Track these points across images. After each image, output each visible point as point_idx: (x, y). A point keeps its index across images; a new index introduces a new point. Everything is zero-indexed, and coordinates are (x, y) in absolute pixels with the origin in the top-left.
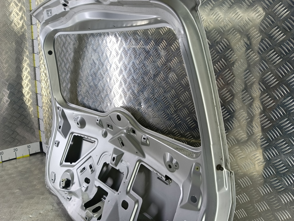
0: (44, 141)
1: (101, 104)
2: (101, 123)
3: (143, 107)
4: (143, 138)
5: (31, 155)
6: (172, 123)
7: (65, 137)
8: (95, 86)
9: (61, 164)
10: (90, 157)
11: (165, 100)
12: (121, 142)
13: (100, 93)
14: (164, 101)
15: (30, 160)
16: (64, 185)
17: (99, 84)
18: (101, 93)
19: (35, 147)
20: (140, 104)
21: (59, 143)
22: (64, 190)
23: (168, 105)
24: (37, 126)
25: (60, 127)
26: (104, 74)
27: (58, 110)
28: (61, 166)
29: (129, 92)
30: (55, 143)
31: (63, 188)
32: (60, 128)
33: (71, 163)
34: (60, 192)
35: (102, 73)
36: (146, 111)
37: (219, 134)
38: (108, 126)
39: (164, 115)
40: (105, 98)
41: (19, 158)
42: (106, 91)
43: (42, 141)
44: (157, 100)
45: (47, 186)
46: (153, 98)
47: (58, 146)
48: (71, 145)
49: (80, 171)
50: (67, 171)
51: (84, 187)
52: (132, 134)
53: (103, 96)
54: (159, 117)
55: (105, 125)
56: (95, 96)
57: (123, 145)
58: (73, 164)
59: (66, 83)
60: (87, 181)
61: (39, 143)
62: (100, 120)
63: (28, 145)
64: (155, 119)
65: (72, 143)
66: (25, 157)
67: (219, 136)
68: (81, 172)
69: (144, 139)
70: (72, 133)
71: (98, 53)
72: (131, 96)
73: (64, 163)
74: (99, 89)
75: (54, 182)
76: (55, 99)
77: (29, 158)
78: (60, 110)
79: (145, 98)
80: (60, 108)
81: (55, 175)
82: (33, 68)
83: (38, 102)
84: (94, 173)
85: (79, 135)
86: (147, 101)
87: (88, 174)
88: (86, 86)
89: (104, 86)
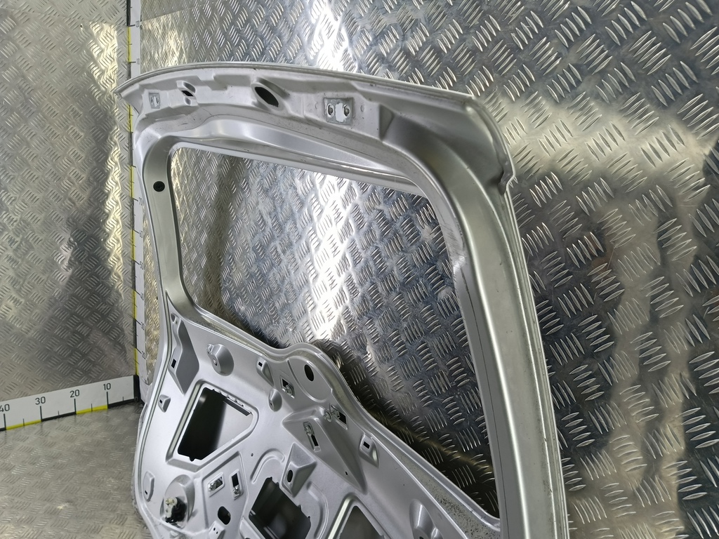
1: (272, 323)
2: (267, 372)
3: (369, 356)
4: (362, 443)
5: (111, 406)
6: (441, 418)
7: (185, 390)
8: (262, 276)
9: (169, 456)
10: (236, 454)
11: (425, 354)
12: (310, 435)
13: (271, 295)
14: (423, 356)
15: (108, 420)
16: (169, 515)
17: (271, 275)
18: (275, 297)
19: (122, 389)
20: (363, 347)
21: (168, 402)
22: (169, 525)
23: (432, 369)
25: (174, 362)
26: (284, 252)
27: (173, 320)
28: (170, 463)
30: (159, 400)
31: (168, 520)
32: (173, 365)
33: (192, 460)
34: (160, 528)
35: (279, 250)
36: (378, 369)
37: (552, 514)
38: (285, 384)
39: (421, 391)
40: (282, 310)
41: (83, 414)
42: (285, 295)
43: (140, 375)
44: (404, 348)
45: (134, 501)
46: (397, 340)
47: (165, 409)
48: (199, 402)
49: (209, 486)
50: (181, 479)
51: (214, 529)
52: (339, 422)
53: (277, 305)
54: (408, 394)
55: (277, 380)
56: (260, 301)
57: (316, 444)
58: (197, 462)
59: (198, 253)
60: (224, 516)
61: (131, 378)
62: (266, 365)
63: (106, 382)
64: (399, 395)
66: (96, 411)
67: (551, 519)
68: (212, 488)
69: (366, 445)
70: (201, 382)
71: (273, 199)
72: (343, 322)
73: (177, 456)
74: (271, 286)
75: (149, 500)
76: (167, 294)
77: (104, 414)
78: (177, 323)
79: (377, 336)
80: (176, 318)
81: (153, 481)
82: (127, 201)
83: (135, 281)
84: (241, 498)
85: (217, 390)
86: (382, 345)
87: (226, 497)
88: (241, 272)
89: (283, 282)
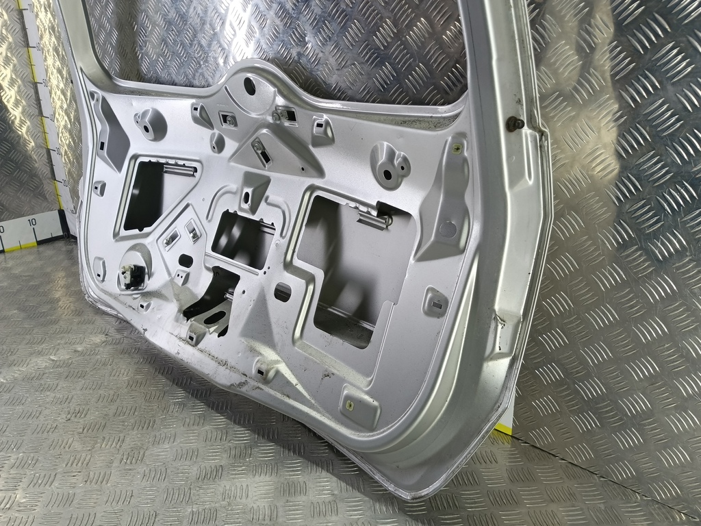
0: (67, 205)
1: (200, 65)
2: (204, 115)
3: (309, 45)
4: (315, 124)
5: (40, 243)
6: (390, 72)
7: (119, 168)
8: (182, 18)
9: (116, 235)
10: (187, 206)
11: (368, 9)
12: (259, 152)
13: (195, 36)
14: (365, 13)
15: (39, 253)
16: (128, 281)
17: (191, 10)
18: (200, 36)
19: (49, 225)
20: (302, 41)
21: (104, 186)
22: (129, 292)
23: (374, 24)
24: (47, 171)
25: (102, 144)
27: (93, 99)
28: (117, 241)
29: (272, 13)
30: (93, 187)
31: (128, 287)
32: (102, 148)
33: (141, 230)
34: (122, 298)
36: (321, 55)
38: (225, 118)
39: (367, 53)
40: (210, 45)
41: (12, 251)
42: (210, 25)
43: (64, 207)
44: (346, 15)
45: (86, 295)
46: (337, 11)
47: (102, 194)
48: (132, 195)
49: (165, 241)
50: (133, 248)
51: (178, 275)
52: (287, 124)
53: (204, 42)
54: (354, 64)
55: (216, 120)
56: (183, 48)
57: (267, 159)
58: (146, 230)
59: (106, 31)
60: (186, 261)
61: (56, 214)
62: (202, 108)
63: (30, 217)
64: (345, 70)
65: (136, 192)
66: (25, 248)
67: (513, 37)
68: (168, 243)
69: (319, 125)
70: (135, 157)
72: (278, 22)
73: (123, 233)
74: (193, 24)
75: (103, 280)
76: (81, 70)
77: (36, 250)
78: (97, 100)
79: (315, 19)
80: (96, 95)
81: (104, 263)
82: (15, 14)
83: (40, 107)
84: (200, 240)
85: (154, 160)
86: (319, 24)
87: (185, 245)
88: (158, 25)
89: (206, 12)
